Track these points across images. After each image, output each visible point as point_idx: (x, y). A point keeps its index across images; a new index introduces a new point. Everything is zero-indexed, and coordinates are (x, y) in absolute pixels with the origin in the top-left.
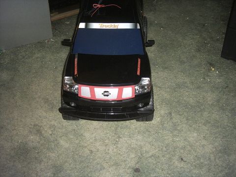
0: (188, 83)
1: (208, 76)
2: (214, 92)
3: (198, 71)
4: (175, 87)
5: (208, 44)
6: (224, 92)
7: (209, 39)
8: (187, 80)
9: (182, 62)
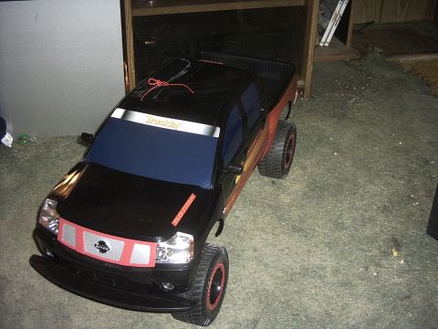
0: (329, 269)
1: (378, 265)
2: (372, 301)
3: (363, 250)
4: (297, 271)
5: (415, 200)
6: (394, 307)
7: (421, 193)
8: (330, 263)
9: (339, 226)
